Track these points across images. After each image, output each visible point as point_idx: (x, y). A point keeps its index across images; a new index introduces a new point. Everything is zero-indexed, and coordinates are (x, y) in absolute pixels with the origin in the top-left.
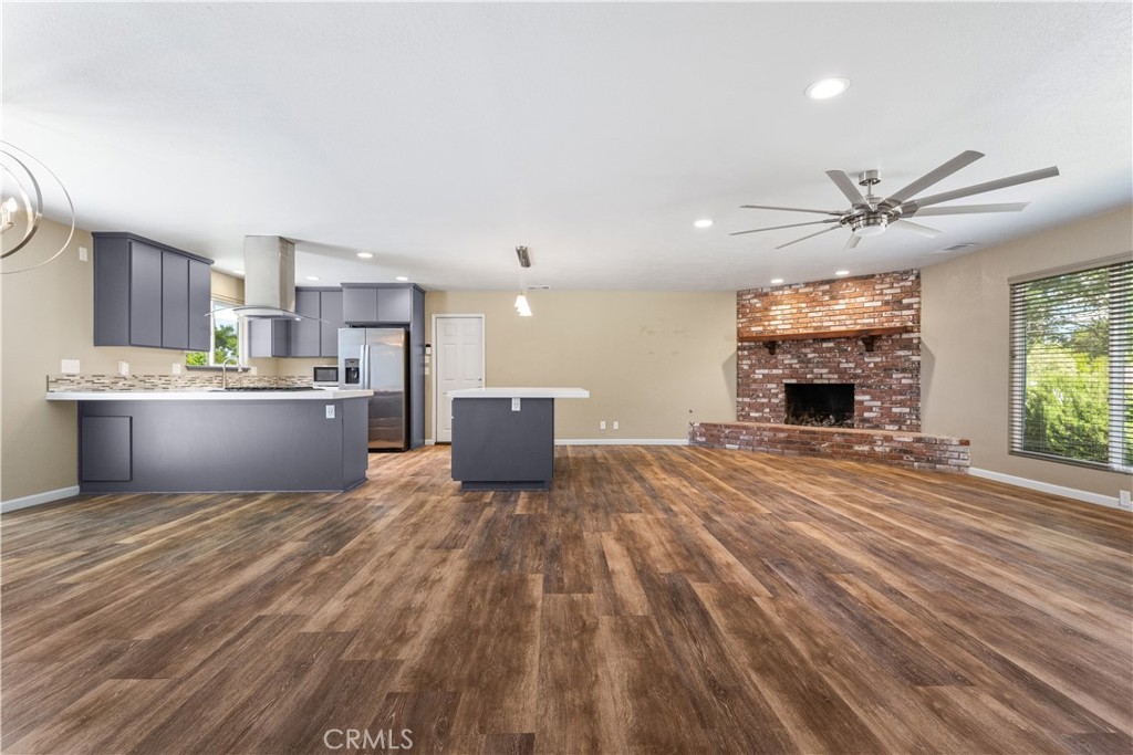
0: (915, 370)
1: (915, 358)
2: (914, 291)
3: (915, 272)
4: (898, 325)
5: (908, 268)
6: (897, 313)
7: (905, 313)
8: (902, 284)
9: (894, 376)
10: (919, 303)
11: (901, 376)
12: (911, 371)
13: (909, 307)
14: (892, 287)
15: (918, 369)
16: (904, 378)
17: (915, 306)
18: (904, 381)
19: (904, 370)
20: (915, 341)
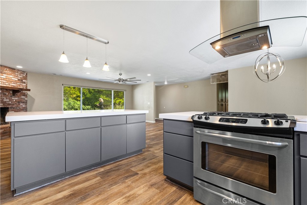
0: (26, 103)
1: (26, 99)
2: (26, 78)
3: (26, 72)
4: (22, 88)
5: (24, 71)
6: (22, 84)
7: (24, 84)
8: (23, 75)
9: (21, 104)
10: (27, 82)
11: (22, 104)
12: (25, 103)
13: (24, 83)
14: (20, 75)
15: (27, 102)
16: (23, 105)
17: (26, 83)
18: (23, 106)
19: (23, 103)
20: (26, 94)
